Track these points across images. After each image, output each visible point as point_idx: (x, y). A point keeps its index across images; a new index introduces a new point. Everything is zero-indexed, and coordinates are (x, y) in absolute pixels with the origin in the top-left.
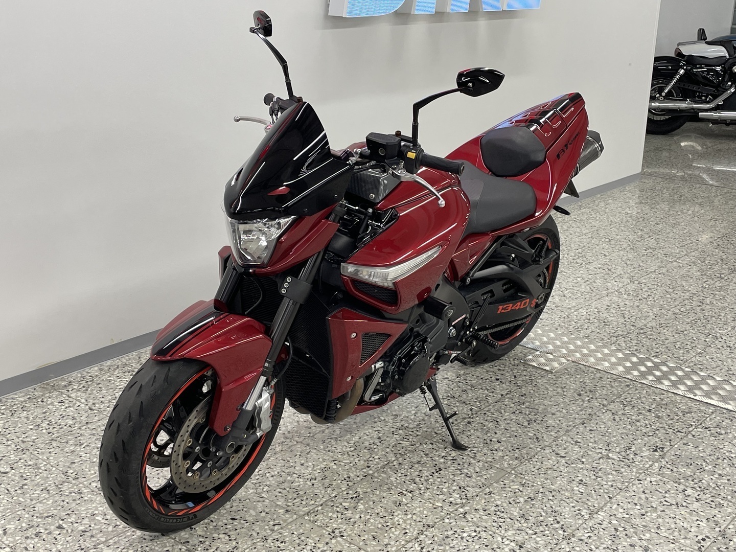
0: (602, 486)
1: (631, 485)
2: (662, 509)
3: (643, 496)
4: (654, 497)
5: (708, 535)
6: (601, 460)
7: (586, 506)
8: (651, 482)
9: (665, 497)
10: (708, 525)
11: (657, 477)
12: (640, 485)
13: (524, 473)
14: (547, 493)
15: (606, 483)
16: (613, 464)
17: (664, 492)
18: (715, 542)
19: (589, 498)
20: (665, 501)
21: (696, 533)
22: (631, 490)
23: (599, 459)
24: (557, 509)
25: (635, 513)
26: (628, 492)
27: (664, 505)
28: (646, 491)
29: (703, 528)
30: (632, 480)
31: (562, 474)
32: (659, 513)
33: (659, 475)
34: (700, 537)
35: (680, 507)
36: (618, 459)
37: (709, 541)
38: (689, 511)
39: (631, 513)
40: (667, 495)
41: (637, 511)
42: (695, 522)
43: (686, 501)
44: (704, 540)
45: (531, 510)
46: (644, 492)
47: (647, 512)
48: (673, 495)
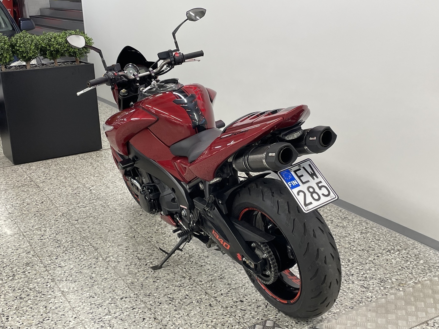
0: (82, 303)
1: (74, 313)
2: (43, 315)
3: (61, 313)
4: (56, 317)
5: (9, 322)
6: (108, 311)
7: (71, 292)
8: (70, 321)
9: (52, 321)
10: (15, 326)
11: (72, 325)
12: (70, 316)
13: (116, 282)
14: (92, 284)
15: (84, 305)
16: (100, 314)
17: (57, 322)
18: (2, 322)
19: (75, 295)
20: (49, 319)
21: (14, 319)
22: (69, 311)
23: (109, 311)
24: (77, 283)
25: (50, 305)
26: (69, 309)
27: (46, 317)
28: (63, 316)
29: (15, 323)
30: (78, 315)
31: (105, 293)
32: (42, 313)
33: (73, 327)
34: (10, 319)
35: (38, 322)
36: (103, 318)
37: (4, 320)
38: (33, 324)
39: (51, 304)
40: (53, 322)
41: (50, 306)
42: (22, 322)
43: (42, 327)
44: (7, 319)
45: (83, 275)
46: (64, 315)
47: (46, 309)
48: (51, 324)
